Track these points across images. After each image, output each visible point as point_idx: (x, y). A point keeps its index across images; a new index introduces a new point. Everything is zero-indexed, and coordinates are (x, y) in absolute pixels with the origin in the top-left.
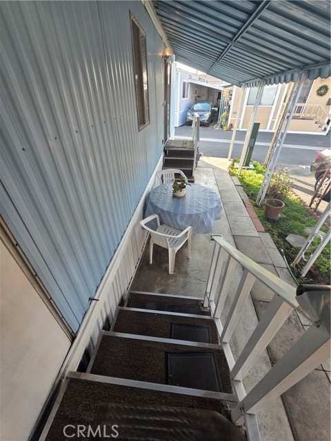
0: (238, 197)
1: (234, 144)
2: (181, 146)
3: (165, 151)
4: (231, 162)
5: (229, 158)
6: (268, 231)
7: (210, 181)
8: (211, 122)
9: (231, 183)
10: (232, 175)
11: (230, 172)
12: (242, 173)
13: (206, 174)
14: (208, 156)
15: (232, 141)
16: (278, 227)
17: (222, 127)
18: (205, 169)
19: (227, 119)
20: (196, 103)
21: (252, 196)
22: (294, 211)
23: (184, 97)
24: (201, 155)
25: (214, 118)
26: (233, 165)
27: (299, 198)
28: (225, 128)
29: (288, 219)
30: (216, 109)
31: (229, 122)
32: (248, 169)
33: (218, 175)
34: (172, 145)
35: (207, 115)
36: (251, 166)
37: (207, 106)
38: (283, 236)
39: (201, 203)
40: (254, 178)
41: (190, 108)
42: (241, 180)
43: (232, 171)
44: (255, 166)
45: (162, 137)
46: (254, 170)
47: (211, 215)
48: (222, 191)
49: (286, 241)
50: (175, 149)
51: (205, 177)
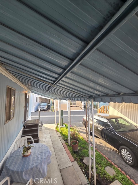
0: (60, 143)
1: (56, 117)
2: (32, 122)
3: (24, 126)
4: (56, 125)
5: (55, 123)
6: (75, 160)
7: (48, 137)
8: (48, 109)
9: (57, 135)
10: (57, 131)
11: (56, 130)
12: (61, 129)
13: (46, 133)
14: (47, 124)
15: (55, 116)
16: (79, 156)
17: (52, 111)
18: (45, 131)
19: (53, 108)
20: (41, 103)
21: (66, 141)
22: (83, 144)
23: (36, 101)
24: (43, 125)
25: (49, 108)
26: (57, 126)
27: (83, 137)
28: (53, 111)
29: (82, 149)
30: (49, 105)
31: (54, 109)
32: (63, 127)
33: (51, 133)
34: (28, 122)
35: (46, 107)
36: (64, 126)
37: (46, 104)
38: (82, 160)
39: (39, 156)
40: (66, 131)
41: (39, 105)
42: (61, 133)
43: (57, 129)
44: (65, 125)
45: (23, 120)
46: (65, 127)
47: (44, 163)
48: (53, 141)
49: (84, 163)
50: (29, 125)
51: (45, 135)
